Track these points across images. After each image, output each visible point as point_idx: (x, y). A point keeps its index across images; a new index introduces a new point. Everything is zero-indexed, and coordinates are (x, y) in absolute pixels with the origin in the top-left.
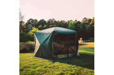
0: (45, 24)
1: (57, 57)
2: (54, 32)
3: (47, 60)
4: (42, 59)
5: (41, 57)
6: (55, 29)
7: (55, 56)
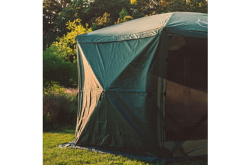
0: (123, 11)
1: (182, 150)
2: (167, 33)
3: (132, 159)
4: (109, 155)
5: (105, 148)
6: (171, 20)
7: (169, 145)
